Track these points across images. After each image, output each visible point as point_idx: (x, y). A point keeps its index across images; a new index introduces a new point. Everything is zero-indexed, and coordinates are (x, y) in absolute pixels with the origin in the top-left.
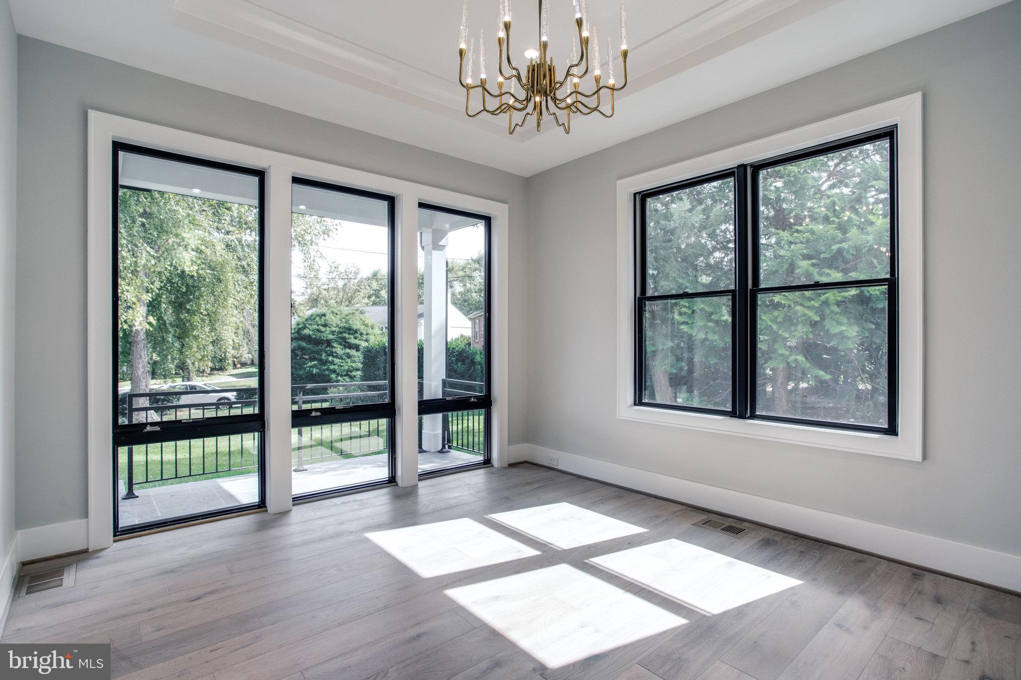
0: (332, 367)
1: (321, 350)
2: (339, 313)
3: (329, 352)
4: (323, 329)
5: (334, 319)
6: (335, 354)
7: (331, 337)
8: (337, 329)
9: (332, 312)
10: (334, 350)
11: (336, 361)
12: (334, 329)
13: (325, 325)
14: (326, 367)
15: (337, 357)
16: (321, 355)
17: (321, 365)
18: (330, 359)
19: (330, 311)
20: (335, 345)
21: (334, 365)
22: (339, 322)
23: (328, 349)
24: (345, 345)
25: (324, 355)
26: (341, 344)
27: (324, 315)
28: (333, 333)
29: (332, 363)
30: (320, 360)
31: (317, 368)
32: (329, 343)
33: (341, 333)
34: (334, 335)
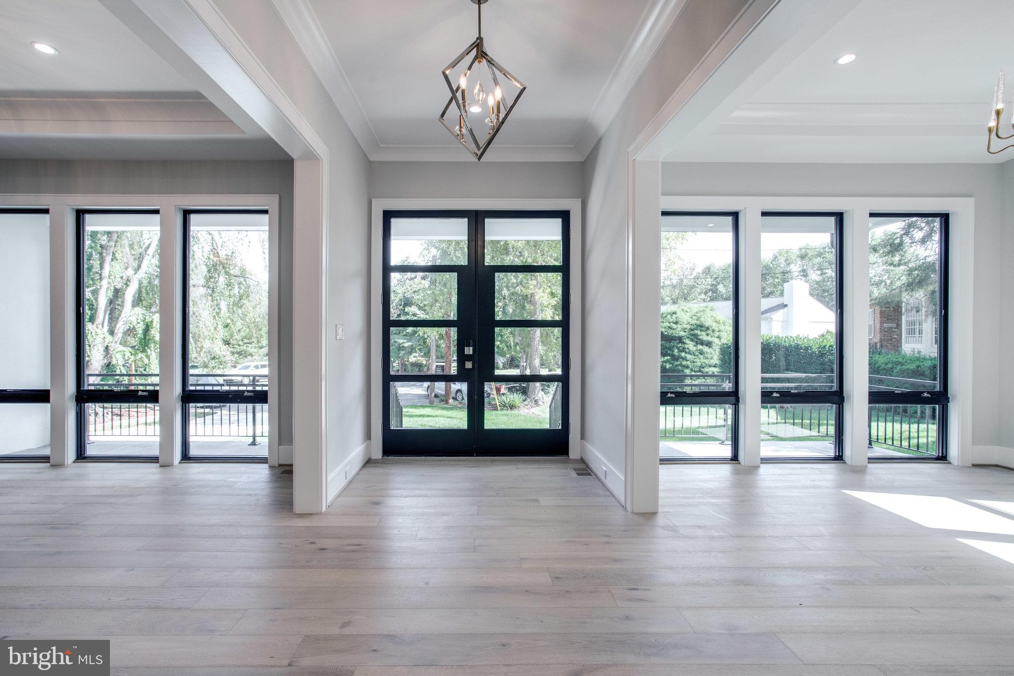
0: (684, 363)
1: (673, 346)
2: (689, 310)
3: (681, 348)
4: (674, 326)
5: (684, 316)
6: (687, 350)
7: (682, 334)
8: (689, 327)
9: (683, 310)
10: (686, 346)
11: (689, 357)
12: (685, 326)
13: (676, 323)
14: (679, 363)
15: (689, 353)
16: (673, 351)
17: (673, 360)
18: (683, 354)
19: (680, 309)
20: (687, 341)
21: (687, 360)
22: (690, 320)
23: (680, 345)
24: (696, 342)
25: (676, 350)
26: (692, 340)
27: (675, 313)
28: (684, 330)
29: (685, 359)
30: (673, 356)
31: (670, 364)
32: (680, 339)
33: (692, 330)
34: (685, 332)
